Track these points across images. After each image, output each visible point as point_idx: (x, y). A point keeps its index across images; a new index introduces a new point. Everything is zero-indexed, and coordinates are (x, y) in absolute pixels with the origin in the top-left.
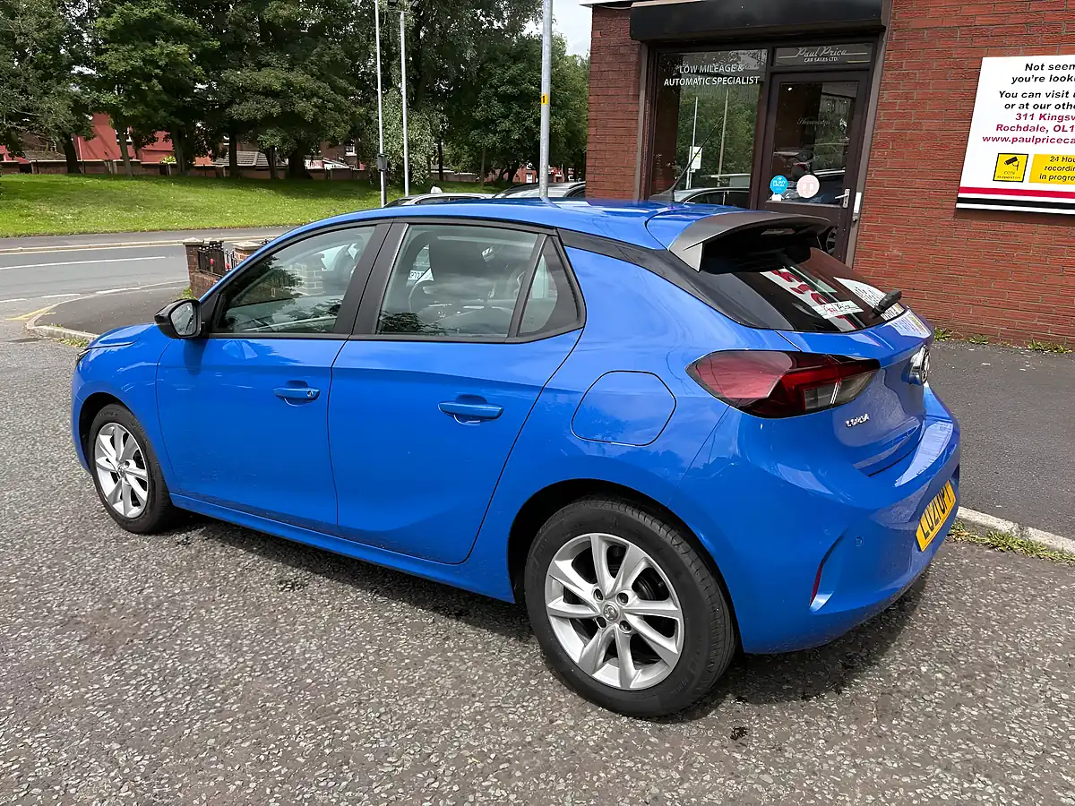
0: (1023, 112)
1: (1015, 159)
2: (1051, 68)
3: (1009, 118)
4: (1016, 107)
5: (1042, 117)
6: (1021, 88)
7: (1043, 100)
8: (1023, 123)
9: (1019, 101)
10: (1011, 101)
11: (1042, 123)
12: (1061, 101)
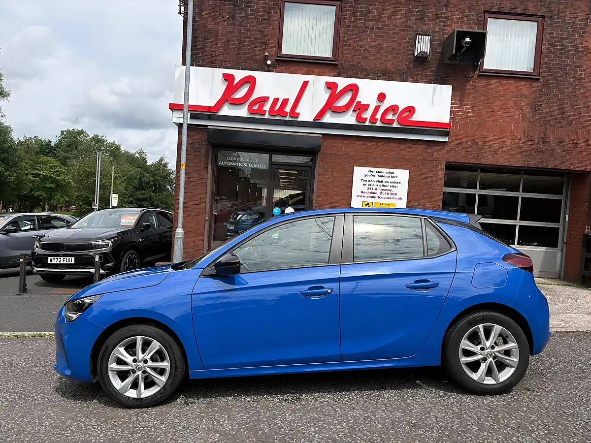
0: (370, 187)
1: (368, 204)
2: (377, 172)
3: (365, 189)
4: (367, 185)
5: (376, 189)
6: (367, 178)
7: (375, 183)
8: (370, 191)
9: (367, 183)
10: (365, 183)
11: (376, 191)
12: (381, 184)
